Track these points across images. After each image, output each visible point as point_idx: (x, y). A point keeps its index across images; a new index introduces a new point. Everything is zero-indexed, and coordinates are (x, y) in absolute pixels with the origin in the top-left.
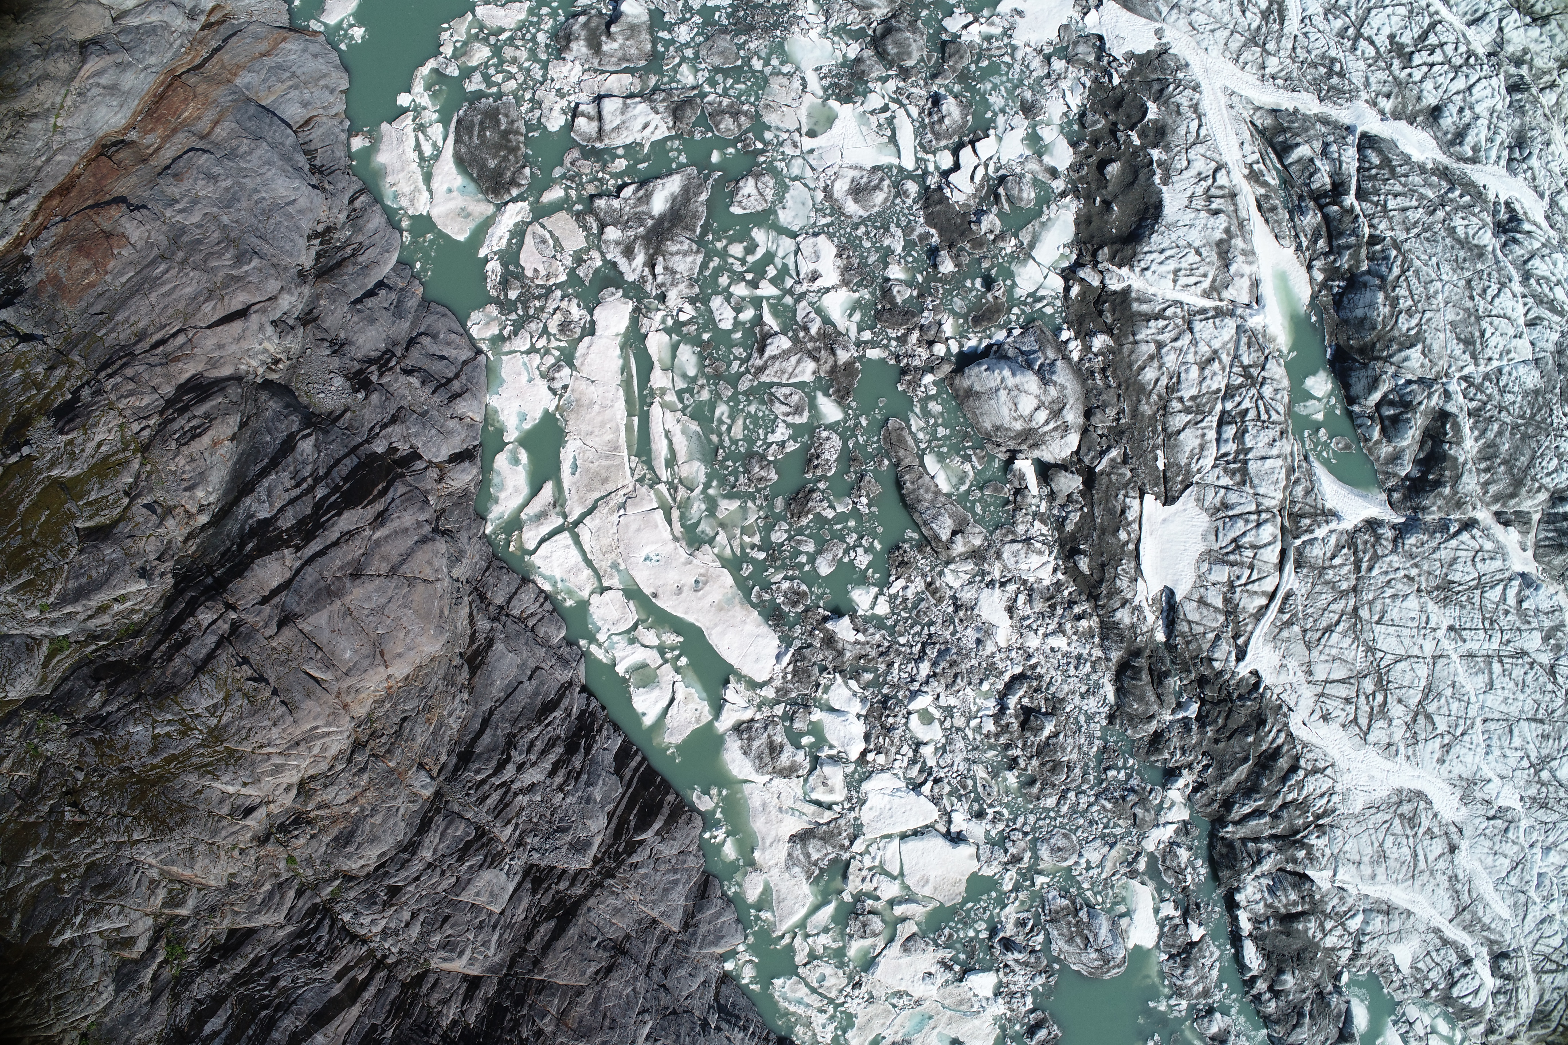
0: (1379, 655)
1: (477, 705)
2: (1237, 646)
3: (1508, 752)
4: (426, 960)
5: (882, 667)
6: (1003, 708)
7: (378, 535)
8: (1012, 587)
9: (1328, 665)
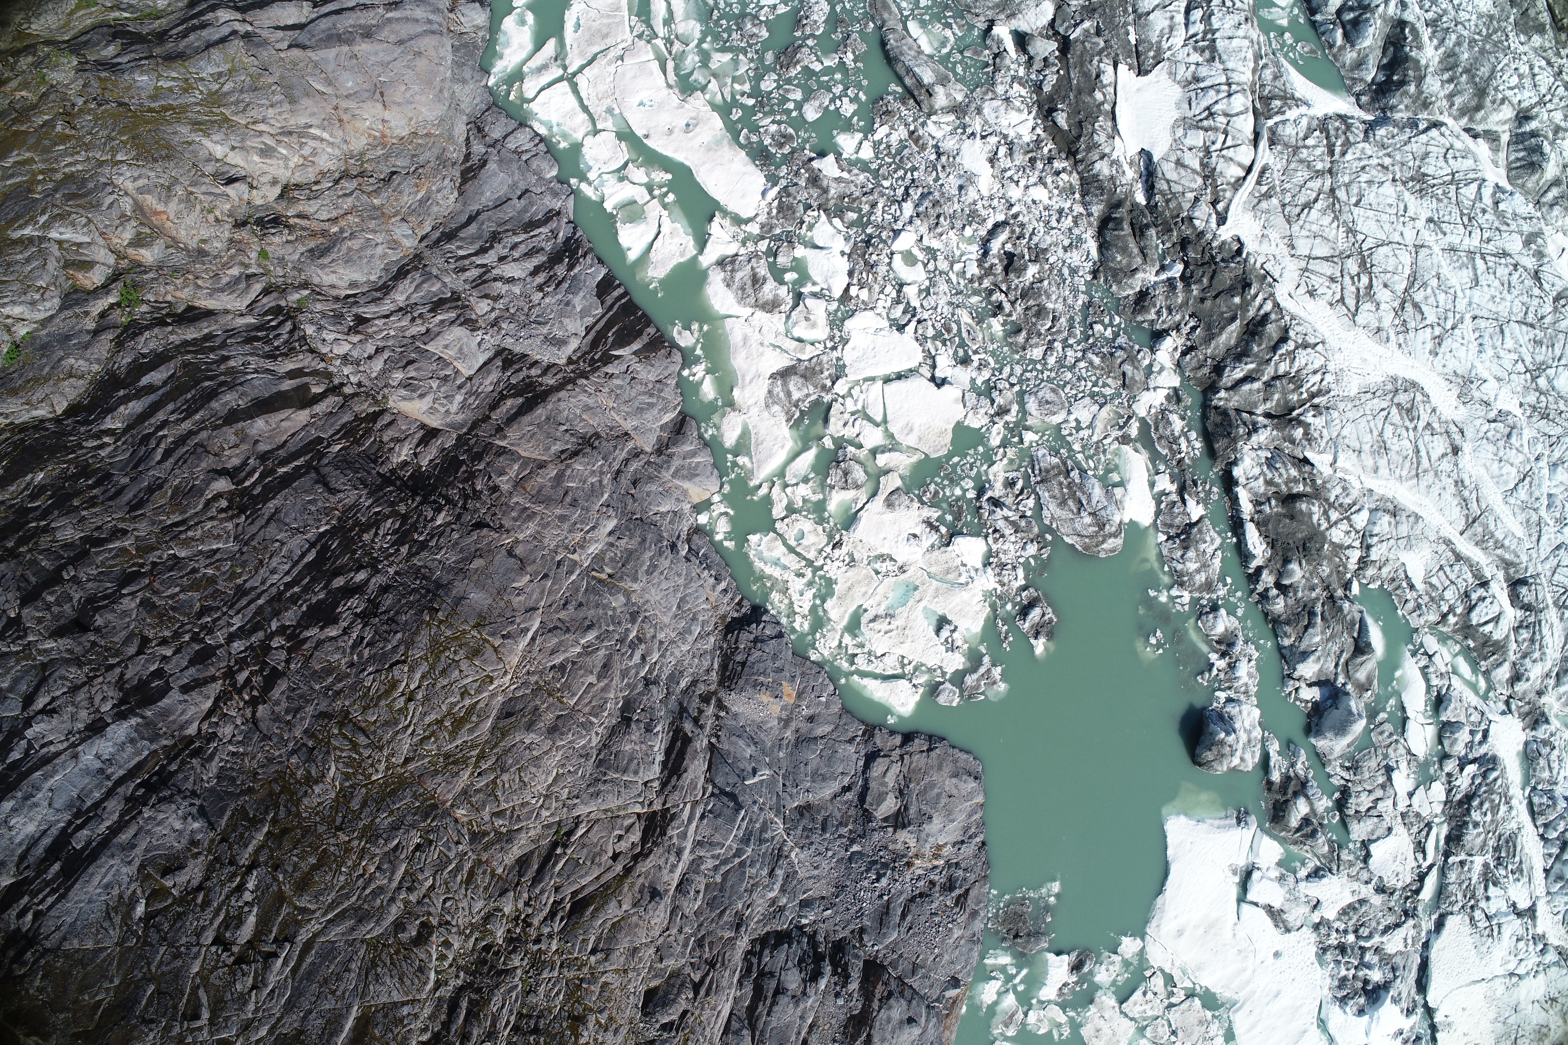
0: (1360, 237)
1: (465, 204)
2: (1217, 213)
3: (1502, 353)
4: (384, 397)
5: (866, 208)
6: (986, 254)
7: (390, 15)
8: (993, 140)
9: (1310, 241)
